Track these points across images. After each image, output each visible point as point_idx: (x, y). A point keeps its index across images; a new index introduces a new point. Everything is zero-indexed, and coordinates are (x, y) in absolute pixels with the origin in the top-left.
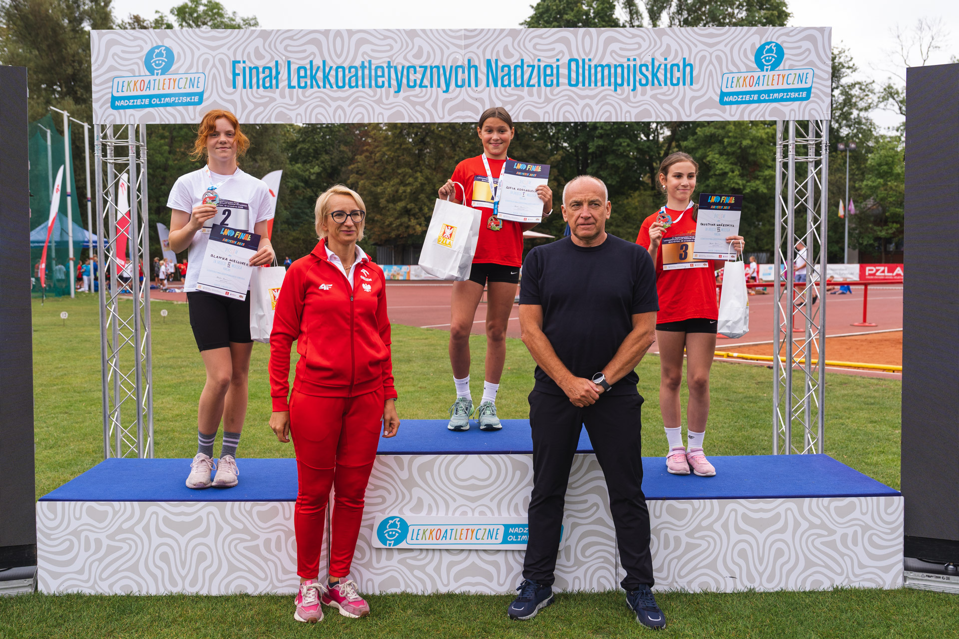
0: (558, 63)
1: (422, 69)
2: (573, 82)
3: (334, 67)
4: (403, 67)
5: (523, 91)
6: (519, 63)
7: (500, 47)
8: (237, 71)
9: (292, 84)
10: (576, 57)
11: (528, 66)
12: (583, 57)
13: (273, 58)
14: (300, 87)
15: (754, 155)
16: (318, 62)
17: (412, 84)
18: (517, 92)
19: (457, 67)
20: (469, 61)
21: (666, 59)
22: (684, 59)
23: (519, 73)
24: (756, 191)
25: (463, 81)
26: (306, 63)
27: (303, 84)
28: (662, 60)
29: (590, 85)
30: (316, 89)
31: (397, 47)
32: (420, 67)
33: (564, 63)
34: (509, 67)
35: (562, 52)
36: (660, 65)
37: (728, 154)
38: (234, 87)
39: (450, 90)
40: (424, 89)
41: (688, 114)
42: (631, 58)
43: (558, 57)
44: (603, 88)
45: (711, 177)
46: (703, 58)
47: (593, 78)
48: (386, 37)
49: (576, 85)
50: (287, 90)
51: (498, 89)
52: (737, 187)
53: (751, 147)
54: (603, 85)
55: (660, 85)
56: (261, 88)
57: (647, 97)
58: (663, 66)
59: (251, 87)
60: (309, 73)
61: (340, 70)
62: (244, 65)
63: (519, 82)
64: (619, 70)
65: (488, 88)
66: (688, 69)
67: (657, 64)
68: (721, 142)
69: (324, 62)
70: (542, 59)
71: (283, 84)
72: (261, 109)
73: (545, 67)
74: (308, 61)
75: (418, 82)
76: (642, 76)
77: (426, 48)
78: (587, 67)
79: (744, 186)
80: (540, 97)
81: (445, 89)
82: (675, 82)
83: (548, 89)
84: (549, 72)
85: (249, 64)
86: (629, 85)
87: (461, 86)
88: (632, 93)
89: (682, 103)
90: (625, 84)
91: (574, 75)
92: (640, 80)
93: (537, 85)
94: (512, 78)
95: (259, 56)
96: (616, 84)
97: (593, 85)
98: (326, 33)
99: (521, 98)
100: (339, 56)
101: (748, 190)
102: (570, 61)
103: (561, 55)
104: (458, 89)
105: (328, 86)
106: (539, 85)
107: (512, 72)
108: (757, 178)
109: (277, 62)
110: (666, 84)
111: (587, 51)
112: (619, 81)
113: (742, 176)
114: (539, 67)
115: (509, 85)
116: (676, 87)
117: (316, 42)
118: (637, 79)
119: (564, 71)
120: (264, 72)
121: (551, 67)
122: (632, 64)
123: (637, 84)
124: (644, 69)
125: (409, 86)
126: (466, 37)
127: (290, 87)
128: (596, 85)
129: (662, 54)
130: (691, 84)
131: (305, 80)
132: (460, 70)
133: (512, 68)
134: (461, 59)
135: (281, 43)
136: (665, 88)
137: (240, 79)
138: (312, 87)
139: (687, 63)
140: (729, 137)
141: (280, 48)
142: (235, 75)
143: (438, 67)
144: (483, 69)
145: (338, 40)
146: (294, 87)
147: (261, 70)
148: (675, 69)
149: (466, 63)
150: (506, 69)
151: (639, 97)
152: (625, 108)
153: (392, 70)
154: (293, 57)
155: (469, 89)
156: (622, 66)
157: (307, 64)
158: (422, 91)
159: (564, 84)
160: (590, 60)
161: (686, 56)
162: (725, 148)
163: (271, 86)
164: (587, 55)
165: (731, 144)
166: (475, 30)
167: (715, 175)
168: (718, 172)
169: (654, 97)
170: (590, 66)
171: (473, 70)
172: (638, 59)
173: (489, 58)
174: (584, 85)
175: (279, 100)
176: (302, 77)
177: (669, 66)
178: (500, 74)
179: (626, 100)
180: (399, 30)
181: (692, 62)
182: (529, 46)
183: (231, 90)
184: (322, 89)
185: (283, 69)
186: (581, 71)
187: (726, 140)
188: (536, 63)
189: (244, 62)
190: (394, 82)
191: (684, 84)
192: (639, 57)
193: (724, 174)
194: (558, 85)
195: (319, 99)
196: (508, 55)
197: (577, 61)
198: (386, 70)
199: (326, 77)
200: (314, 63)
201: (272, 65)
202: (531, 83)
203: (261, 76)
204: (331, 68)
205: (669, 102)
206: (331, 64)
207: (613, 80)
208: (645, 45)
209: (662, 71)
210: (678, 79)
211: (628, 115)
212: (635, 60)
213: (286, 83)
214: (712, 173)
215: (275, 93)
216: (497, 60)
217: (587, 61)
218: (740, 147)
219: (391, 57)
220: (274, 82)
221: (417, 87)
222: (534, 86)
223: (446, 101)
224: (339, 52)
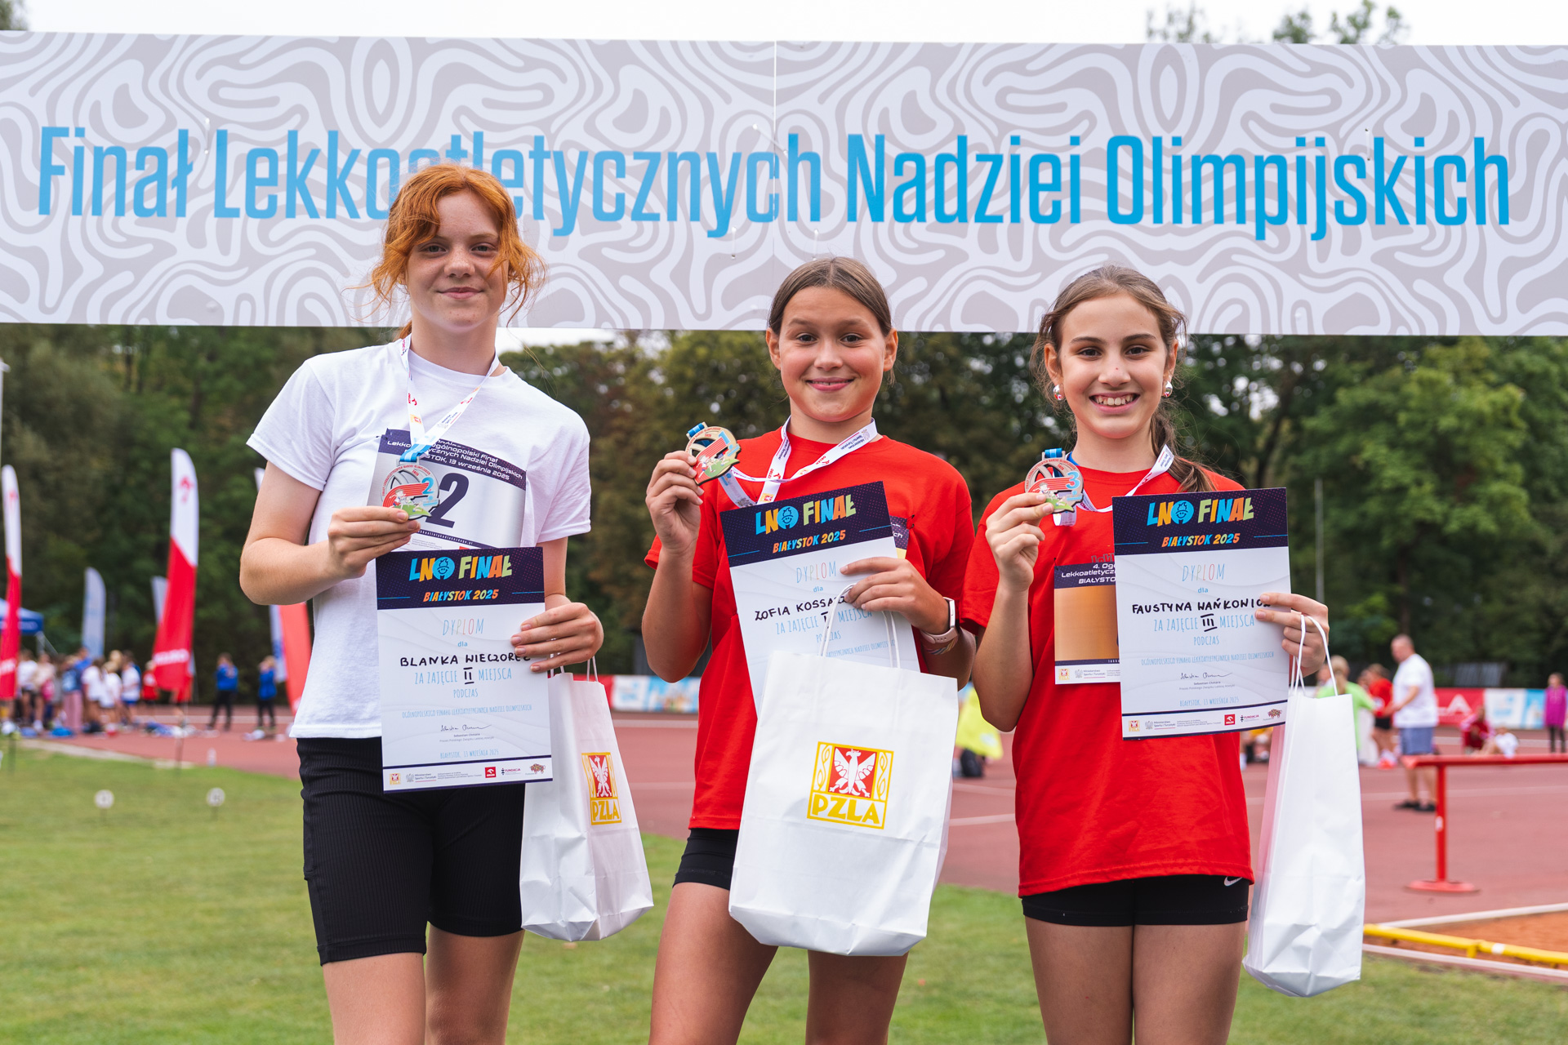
0: (1076, 150)
1: (644, 162)
2: (1124, 210)
3: (365, 152)
4: (583, 156)
5: (963, 235)
6: (952, 149)
7: (891, 100)
8: (56, 161)
9: (230, 203)
10: (1133, 130)
11: (981, 158)
12: (1157, 131)
13: (171, 120)
14: (252, 212)
15: (1465, 449)
16: (314, 135)
17: (609, 208)
18: (946, 237)
19: (755, 158)
20: (793, 140)
21: (1419, 142)
22: (1479, 143)
23: (951, 178)
24: (1471, 529)
25: (774, 200)
26: (275, 138)
27: (262, 205)
28: (1408, 143)
29: (1177, 218)
30: (303, 219)
31: (564, 93)
32: (638, 155)
33: (1097, 150)
34: (919, 159)
35: (1087, 115)
36: (1401, 161)
37: (1408, 447)
38: (45, 208)
39: (733, 229)
40: (648, 225)
41: (1496, 312)
42: (1310, 138)
43: (1076, 132)
44: (1218, 229)
45: (1370, 495)
46: (1538, 142)
47: (1188, 199)
48: (531, 64)
49: (1134, 218)
50: (211, 221)
51: (883, 227)
52: (1428, 517)
53: (1458, 431)
54: (1219, 219)
55: (1403, 220)
56: (130, 214)
57: (1362, 259)
58: (1410, 164)
59: (97, 210)
60: (283, 168)
61: (382, 161)
62: (79, 142)
63: (951, 207)
64: (1271, 174)
65: (852, 225)
66: (1491, 173)
67: (1391, 156)
68: (1391, 419)
69: (333, 137)
70: (1024, 135)
71: (200, 201)
72: (125, 278)
73: (1036, 161)
74: (282, 132)
75: (630, 202)
76: (1344, 194)
77: (658, 98)
78: (1167, 163)
79: (1447, 518)
80: (1017, 255)
81: (714, 225)
82: (1450, 211)
83: (1045, 228)
84: (1045, 176)
85: (94, 138)
86: (1302, 219)
87: (766, 218)
88: (1312, 246)
89: (1474, 278)
90: (1292, 217)
91: (1125, 188)
92: (1339, 205)
93: (1007, 217)
94: (930, 194)
95: (128, 114)
96: (1261, 218)
97: (1187, 218)
98: (343, 47)
99: (956, 256)
100: (380, 120)
101: (1453, 526)
102: (1115, 143)
103: (1085, 124)
104: (757, 226)
105: (341, 210)
106: (1016, 218)
107: (930, 177)
108: (1471, 500)
109: (183, 135)
110: (1421, 219)
111: (1169, 112)
112: (1272, 207)
113: (1440, 494)
114: (1015, 160)
115: (920, 215)
116: (1456, 229)
117: (312, 77)
118: (1330, 201)
119: (1094, 175)
120: (140, 165)
121: (1054, 161)
122: (1311, 154)
123: (1331, 218)
124: (1350, 171)
125: (599, 214)
126: (786, 67)
127: (223, 211)
128: (1197, 219)
129: (1406, 127)
130: (1504, 219)
131: (270, 190)
132: (764, 169)
133: (930, 162)
134: (767, 133)
135: (200, 75)
136: (1418, 233)
137: (63, 186)
138: (291, 212)
139: (1487, 155)
140: (1407, 409)
141: (198, 90)
142: (48, 171)
143: (693, 158)
144: (837, 163)
145: (381, 70)
146: (235, 213)
147: (131, 157)
148: (1451, 171)
149: (784, 145)
150: (910, 165)
151: (1336, 258)
152: (1293, 290)
153: (548, 165)
154: (235, 120)
155: (791, 226)
156: (1279, 161)
157: (278, 142)
158: (640, 232)
159: (1095, 215)
160: (1177, 141)
161: (1485, 131)
162: (1400, 432)
163: (161, 209)
164: (1168, 125)
165: (1413, 426)
166: (814, 45)
167: (1380, 491)
168: (1387, 485)
169: (1384, 258)
170: (1177, 161)
171: (803, 169)
172: (1330, 142)
173: (858, 131)
174: (1158, 218)
175: (185, 251)
176: (263, 182)
177: (1429, 164)
178: (891, 182)
179: (1296, 267)
180: (572, 43)
181: (1504, 152)
182: (985, 96)
183: (34, 217)
184: (323, 221)
185: (203, 153)
186: (1148, 174)
187: (1403, 418)
188: (1005, 149)
189: (80, 132)
190: (552, 203)
191: (1481, 220)
192: (1335, 136)
193: (1400, 491)
194: (1075, 217)
195: (312, 252)
196: (917, 121)
197: (1135, 144)
198: (529, 165)
199: (337, 184)
200: (301, 140)
201: (169, 141)
202: (991, 210)
203: (132, 175)
204: (354, 155)
205: (1435, 276)
206: (356, 142)
207: (1250, 204)
208: (1352, 98)
209: (1408, 178)
210: (1462, 203)
211: (1301, 313)
212: (1320, 142)
213: (211, 198)
214: (1373, 486)
215: (172, 229)
216: (880, 141)
217: (1167, 143)
218: (1434, 432)
219: (545, 123)
220: (172, 195)
221: (626, 220)
222: (998, 219)
223: (717, 263)
224: (381, 105)
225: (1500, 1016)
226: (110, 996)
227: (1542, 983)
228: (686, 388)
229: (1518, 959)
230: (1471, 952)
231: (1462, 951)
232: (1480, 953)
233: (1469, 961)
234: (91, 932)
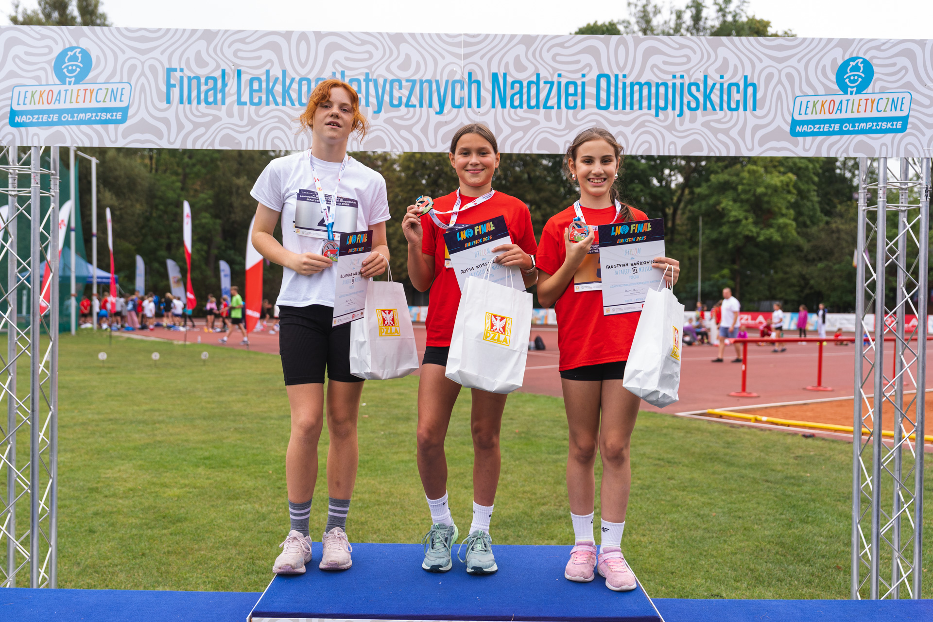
0: (584, 80)
1: (410, 84)
2: (603, 104)
3: (297, 79)
4: (385, 81)
5: (538, 114)
6: (534, 79)
7: (510, 58)
8: (172, 82)
9: (243, 100)
10: (607, 71)
11: (546, 83)
12: (616, 72)
13: (218, 65)
14: (252, 103)
15: (768, 202)
16: (276, 72)
17: (396, 102)
18: (531, 115)
19: (454, 82)
20: (470, 74)
21: (722, 77)
22: (746, 77)
23: (533, 91)
24: (769, 240)
25: (462, 99)
26: (261, 73)
27: (256, 100)
28: (717, 77)
29: (624, 108)
30: (272, 106)
31: (377, 55)
32: (407, 81)
33: (592, 80)
34: (520, 83)
35: (589, 65)
36: (714, 85)
37: (742, 201)
38: (168, 102)
39: (445, 111)
40: (411, 109)
41: (750, 147)
42: (678, 75)
43: (584, 72)
44: (640, 112)
45: (724, 224)
46: (770, 76)
47: (628, 100)
48: (364, 43)
49: (606, 108)
50: (236, 107)
51: (506, 110)
52: (750, 234)
53: (765, 194)
54: (641, 108)
55: (714, 109)
56: (203, 104)
57: (698, 125)
58: (718, 86)
59: (190, 102)
60: (264, 85)
61: (304, 82)
62: (181, 74)
63: (533, 102)
64: (662, 90)
65: (493, 110)
66: (750, 90)
67: (710, 82)
68: (735, 189)
69: (284, 72)
70: (563, 73)
71: (231, 99)
72: (202, 130)
73: (568, 84)
74: (263, 70)
75: (404, 100)
76: (691, 98)
77: (415, 57)
78: (620, 85)
79: (758, 234)
80: (559, 122)
81: (438, 109)
82: (733, 105)
83: (571, 112)
84: (571, 90)
85: (187, 73)
86: (674, 109)
87: (459, 107)
88: (677, 119)
89: (742, 133)
90: (670, 107)
91: (603, 95)
92: (689, 103)
93: (556, 107)
94: (525, 97)
95: (201, 63)
96: (658, 108)
97: (628, 107)
98: (288, 35)
99: (535, 123)
100: (303, 66)
101: (761, 238)
102: (599, 77)
103: (588, 69)
104: (455, 110)
105: (288, 103)
106: (559, 107)
107: (525, 90)
108: (770, 226)
109: (224, 71)
110: (721, 109)
111: (621, 64)
112: (662, 103)
113: (756, 223)
114: (559, 83)
115: (521, 106)
116: (735, 113)
117: (274, 47)
118: (685, 101)
119: (591, 90)
120: (206, 84)
121: (575, 84)
122: (678, 82)
123: (685, 108)
124: (693, 88)
125: (392, 105)
126: (467, 44)
127: (240, 103)
128: (632, 108)
129: (717, 71)
130: (754, 109)
131: (259, 94)
132: (458, 87)
133: (525, 84)
134: (459, 72)
135: (229, 46)
136: (720, 114)
137: (176, 92)
138: (268, 104)
139: (749, 82)
140: (743, 184)
141: (229, 52)
142: (169, 86)
143: (429, 82)
144: (488, 84)
145: (303, 44)
146: (245, 104)
147: (203, 80)
148: (734, 89)
149: (466, 77)
150: (517, 85)
151: (687, 125)
152: (669, 137)
153: (371, 84)
154: (244, 65)
155: (469, 110)
156: (665, 85)
157: (262, 74)
158: (408, 112)
159: (591, 106)
160: (624, 76)
161: (748, 73)
162: (739, 195)
163: (215, 102)
164: (621, 69)
165: (745, 192)
166: (479, 35)
167: (729, 222)
168: (732, 219)
169: (706, 124)
170: (624, 84)
171: (474, 87)
172: (686, 77)
173: (495, 71)
174: (616, 108)
175: (225, 119)
176: (256, 91)
177: (725, 86)
178: (509, 92)
179: (671, 128)
180: (380, 34)
181: (755, 81)
182: (548, 57)
183: (164, 105)
184: (281, 107)
185: (231, 80)
186: (613, 90)
187: (740, 188)
188: (555, 79)
189: (182, 70)
190: (373, 100)
191: (745, 109)
192: (688, 74)
193: (738, 222)
194: (583, 107)
195: (276, 120)
196: (520, 67)
197: (608, 77)
198: (363, 84)
199: (286, 92)
200: (271, 74)
201: (218, 74)
202: (549, 104)
203: (203, 88)
204: (293, 80)
205: (726, 132)
206: (294, 75)
207: (653, 102)
208: (695, 59)
209: (717, 92)
210: (738, 102)
211: (672, 147)
212: (682, 77)
213: (235, 97)
214: (725, 219)
215: (220, 110)
216: (505, 75)
217: (620, 77)
218: (754, 195)
219: (370, 67)
220: (219, 96)
221: (403, 107)
222: (552, 108)
223: (439, 125)
224: (303, 60)
225: (761, 444)
226: (171, 435)
227: (782, 432)
228: (411, 172)
229: (773, 423)
230: (753, 420)
231: (749, 420)
232: (757, 421)
233: (752, 424)
234: (159, 410)
